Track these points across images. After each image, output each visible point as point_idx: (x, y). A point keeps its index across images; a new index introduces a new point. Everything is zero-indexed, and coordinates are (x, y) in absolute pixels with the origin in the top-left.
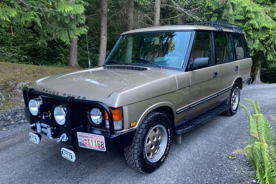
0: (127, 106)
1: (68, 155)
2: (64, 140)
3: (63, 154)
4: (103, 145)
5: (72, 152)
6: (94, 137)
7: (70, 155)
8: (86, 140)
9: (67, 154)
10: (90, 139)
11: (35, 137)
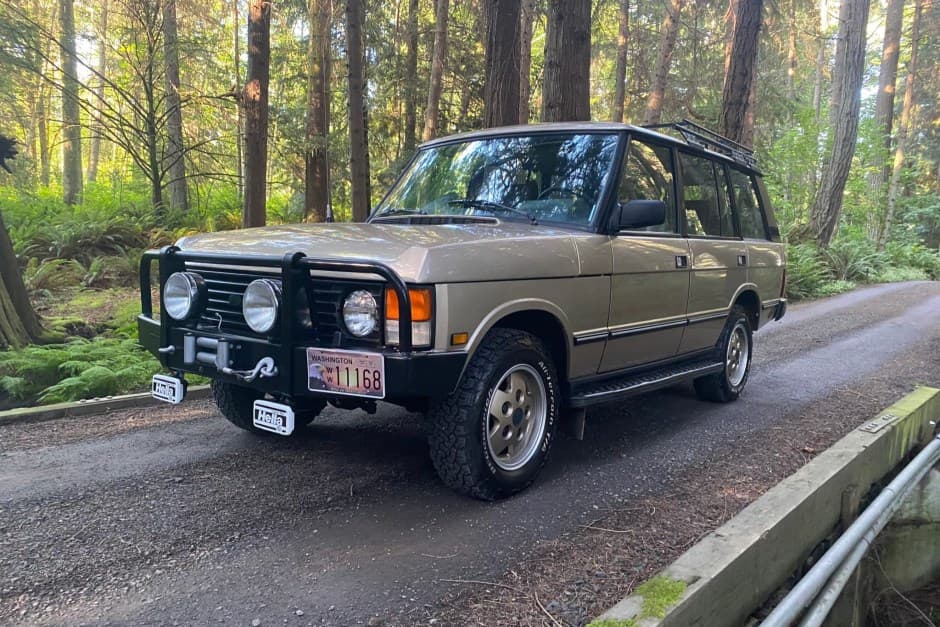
0: (446, 285)
1: (274, 417)
2: (267, 372)
3: (257, 418)
4: (378, 380)
5: (288, 409)
6: (354, 360)
7: (278, 416)
8: (330, 370)
9: (271, 414)
10: (343, 366)
11: (171, 385)
